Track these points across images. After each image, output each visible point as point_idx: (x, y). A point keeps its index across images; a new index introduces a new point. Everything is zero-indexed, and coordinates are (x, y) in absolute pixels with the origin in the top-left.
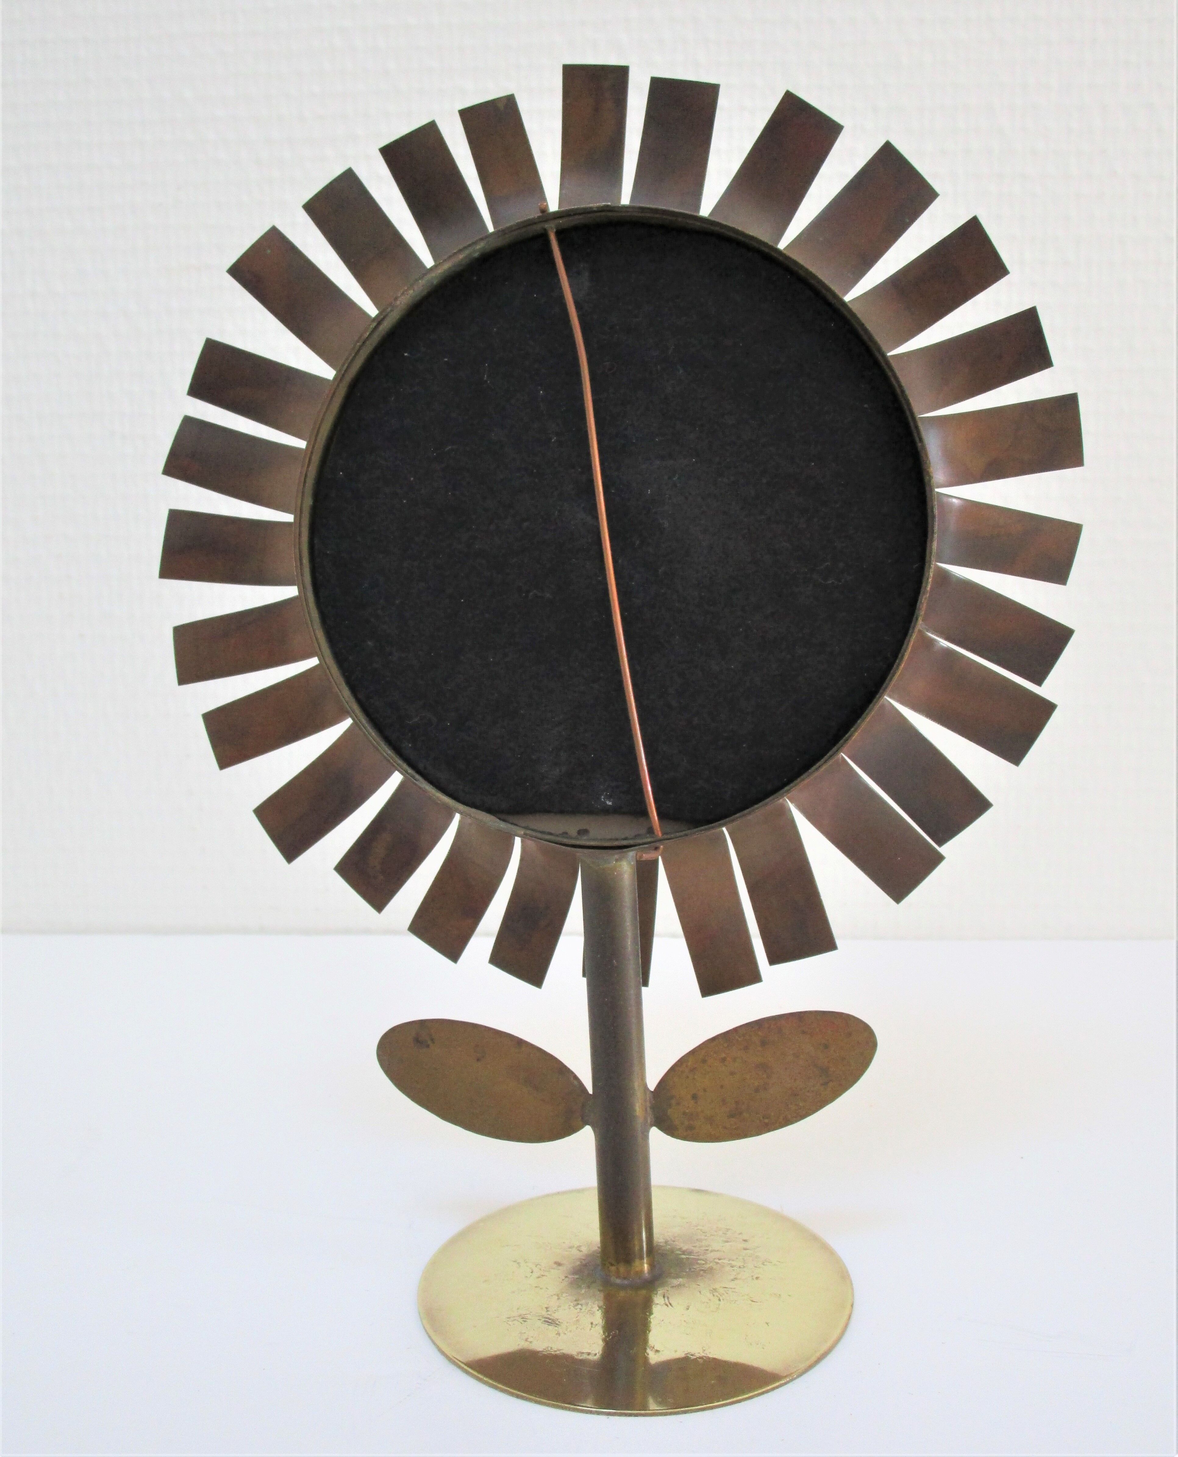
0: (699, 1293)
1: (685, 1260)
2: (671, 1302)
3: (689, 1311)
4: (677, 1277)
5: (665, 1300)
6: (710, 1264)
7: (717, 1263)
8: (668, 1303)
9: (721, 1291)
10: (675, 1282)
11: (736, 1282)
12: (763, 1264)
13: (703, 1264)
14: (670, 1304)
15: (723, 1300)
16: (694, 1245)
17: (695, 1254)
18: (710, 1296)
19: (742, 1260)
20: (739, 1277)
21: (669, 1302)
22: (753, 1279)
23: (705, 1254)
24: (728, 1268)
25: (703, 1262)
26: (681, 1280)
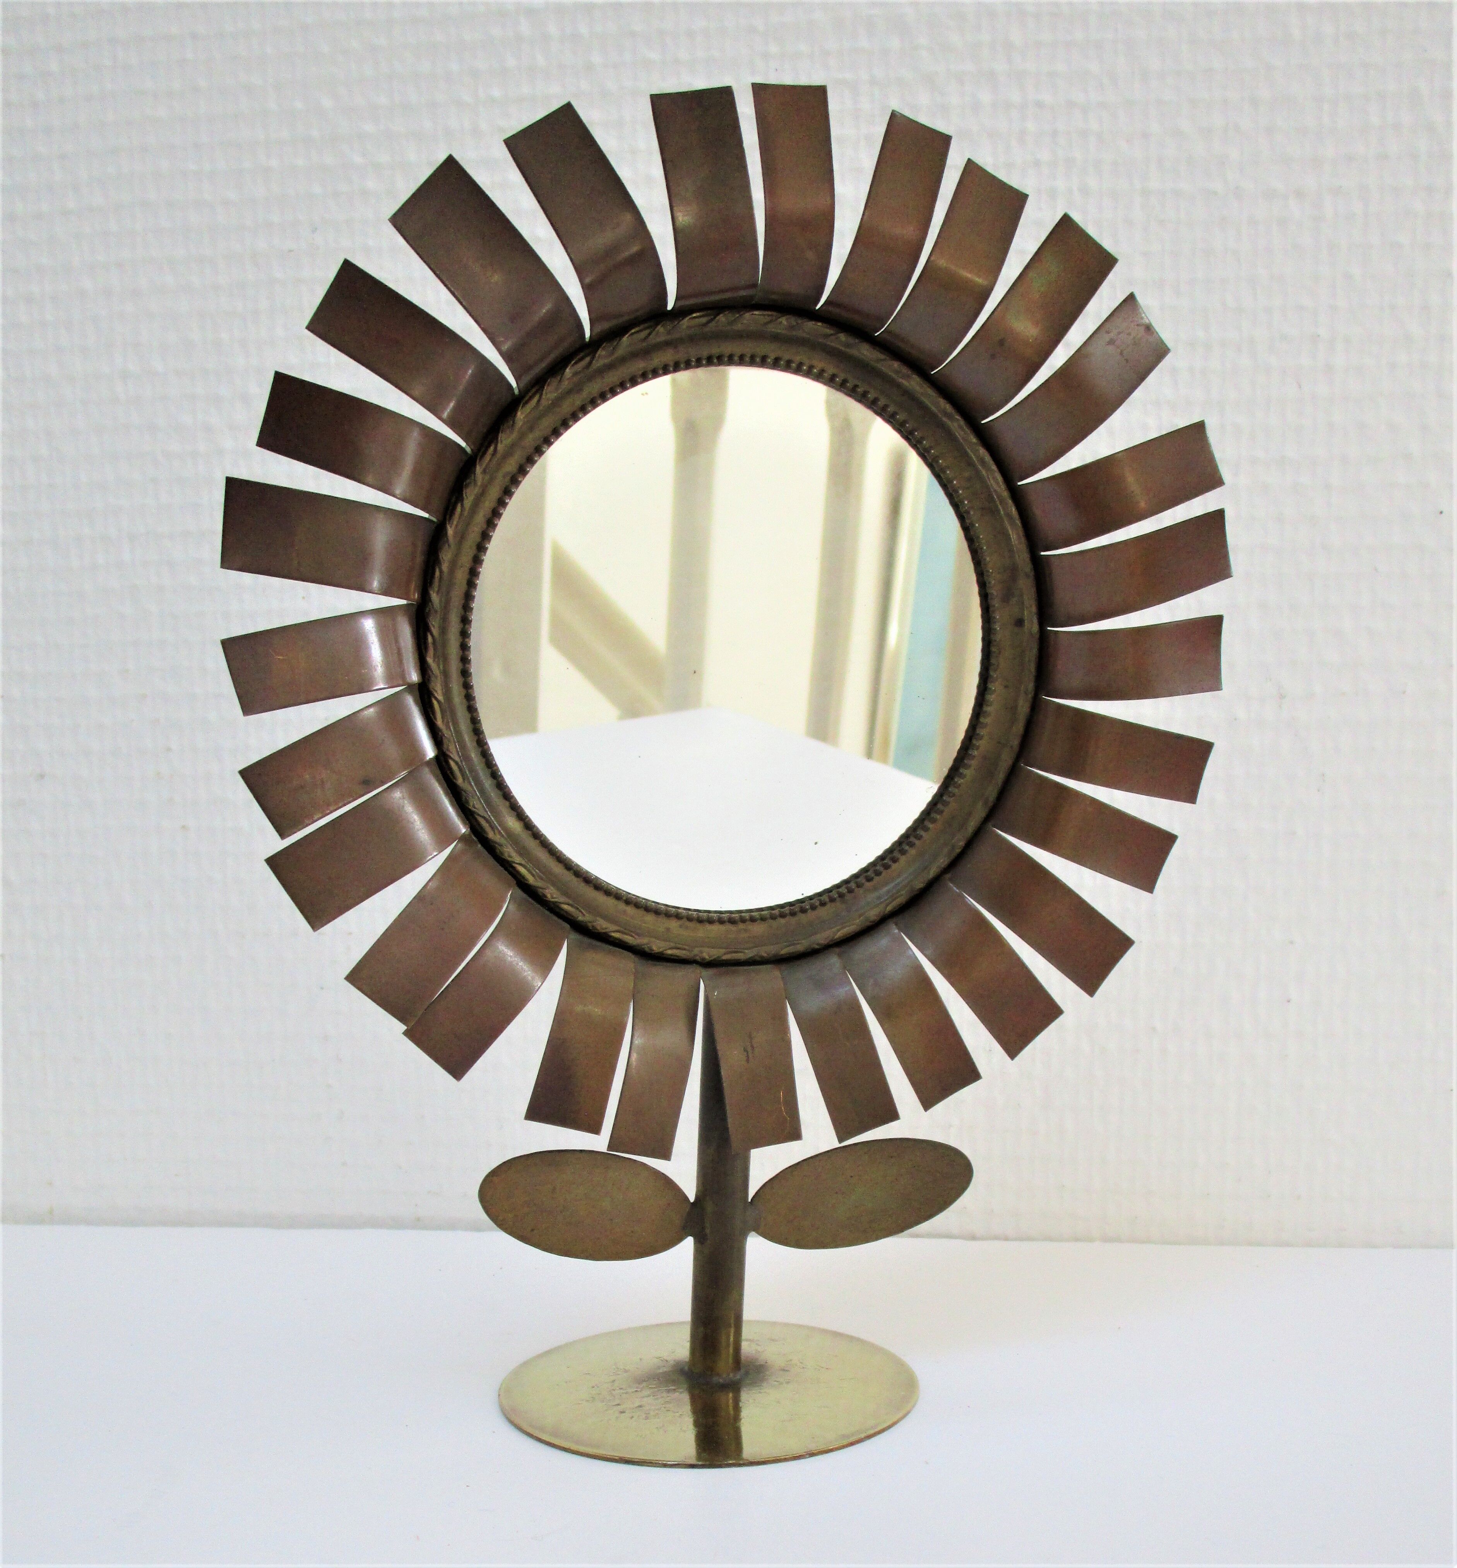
1: (670, 1385)
3: (639, 1359)
6: (643, 1386)
7: (636, 1388)
9: (619, 1373)
11: (610, 1380)
12: (593, 1397)
16: (668, 1398)
19: (615, 1395)
20: (610, 1384)
21: (659, 1359)
22: (596, 1385)
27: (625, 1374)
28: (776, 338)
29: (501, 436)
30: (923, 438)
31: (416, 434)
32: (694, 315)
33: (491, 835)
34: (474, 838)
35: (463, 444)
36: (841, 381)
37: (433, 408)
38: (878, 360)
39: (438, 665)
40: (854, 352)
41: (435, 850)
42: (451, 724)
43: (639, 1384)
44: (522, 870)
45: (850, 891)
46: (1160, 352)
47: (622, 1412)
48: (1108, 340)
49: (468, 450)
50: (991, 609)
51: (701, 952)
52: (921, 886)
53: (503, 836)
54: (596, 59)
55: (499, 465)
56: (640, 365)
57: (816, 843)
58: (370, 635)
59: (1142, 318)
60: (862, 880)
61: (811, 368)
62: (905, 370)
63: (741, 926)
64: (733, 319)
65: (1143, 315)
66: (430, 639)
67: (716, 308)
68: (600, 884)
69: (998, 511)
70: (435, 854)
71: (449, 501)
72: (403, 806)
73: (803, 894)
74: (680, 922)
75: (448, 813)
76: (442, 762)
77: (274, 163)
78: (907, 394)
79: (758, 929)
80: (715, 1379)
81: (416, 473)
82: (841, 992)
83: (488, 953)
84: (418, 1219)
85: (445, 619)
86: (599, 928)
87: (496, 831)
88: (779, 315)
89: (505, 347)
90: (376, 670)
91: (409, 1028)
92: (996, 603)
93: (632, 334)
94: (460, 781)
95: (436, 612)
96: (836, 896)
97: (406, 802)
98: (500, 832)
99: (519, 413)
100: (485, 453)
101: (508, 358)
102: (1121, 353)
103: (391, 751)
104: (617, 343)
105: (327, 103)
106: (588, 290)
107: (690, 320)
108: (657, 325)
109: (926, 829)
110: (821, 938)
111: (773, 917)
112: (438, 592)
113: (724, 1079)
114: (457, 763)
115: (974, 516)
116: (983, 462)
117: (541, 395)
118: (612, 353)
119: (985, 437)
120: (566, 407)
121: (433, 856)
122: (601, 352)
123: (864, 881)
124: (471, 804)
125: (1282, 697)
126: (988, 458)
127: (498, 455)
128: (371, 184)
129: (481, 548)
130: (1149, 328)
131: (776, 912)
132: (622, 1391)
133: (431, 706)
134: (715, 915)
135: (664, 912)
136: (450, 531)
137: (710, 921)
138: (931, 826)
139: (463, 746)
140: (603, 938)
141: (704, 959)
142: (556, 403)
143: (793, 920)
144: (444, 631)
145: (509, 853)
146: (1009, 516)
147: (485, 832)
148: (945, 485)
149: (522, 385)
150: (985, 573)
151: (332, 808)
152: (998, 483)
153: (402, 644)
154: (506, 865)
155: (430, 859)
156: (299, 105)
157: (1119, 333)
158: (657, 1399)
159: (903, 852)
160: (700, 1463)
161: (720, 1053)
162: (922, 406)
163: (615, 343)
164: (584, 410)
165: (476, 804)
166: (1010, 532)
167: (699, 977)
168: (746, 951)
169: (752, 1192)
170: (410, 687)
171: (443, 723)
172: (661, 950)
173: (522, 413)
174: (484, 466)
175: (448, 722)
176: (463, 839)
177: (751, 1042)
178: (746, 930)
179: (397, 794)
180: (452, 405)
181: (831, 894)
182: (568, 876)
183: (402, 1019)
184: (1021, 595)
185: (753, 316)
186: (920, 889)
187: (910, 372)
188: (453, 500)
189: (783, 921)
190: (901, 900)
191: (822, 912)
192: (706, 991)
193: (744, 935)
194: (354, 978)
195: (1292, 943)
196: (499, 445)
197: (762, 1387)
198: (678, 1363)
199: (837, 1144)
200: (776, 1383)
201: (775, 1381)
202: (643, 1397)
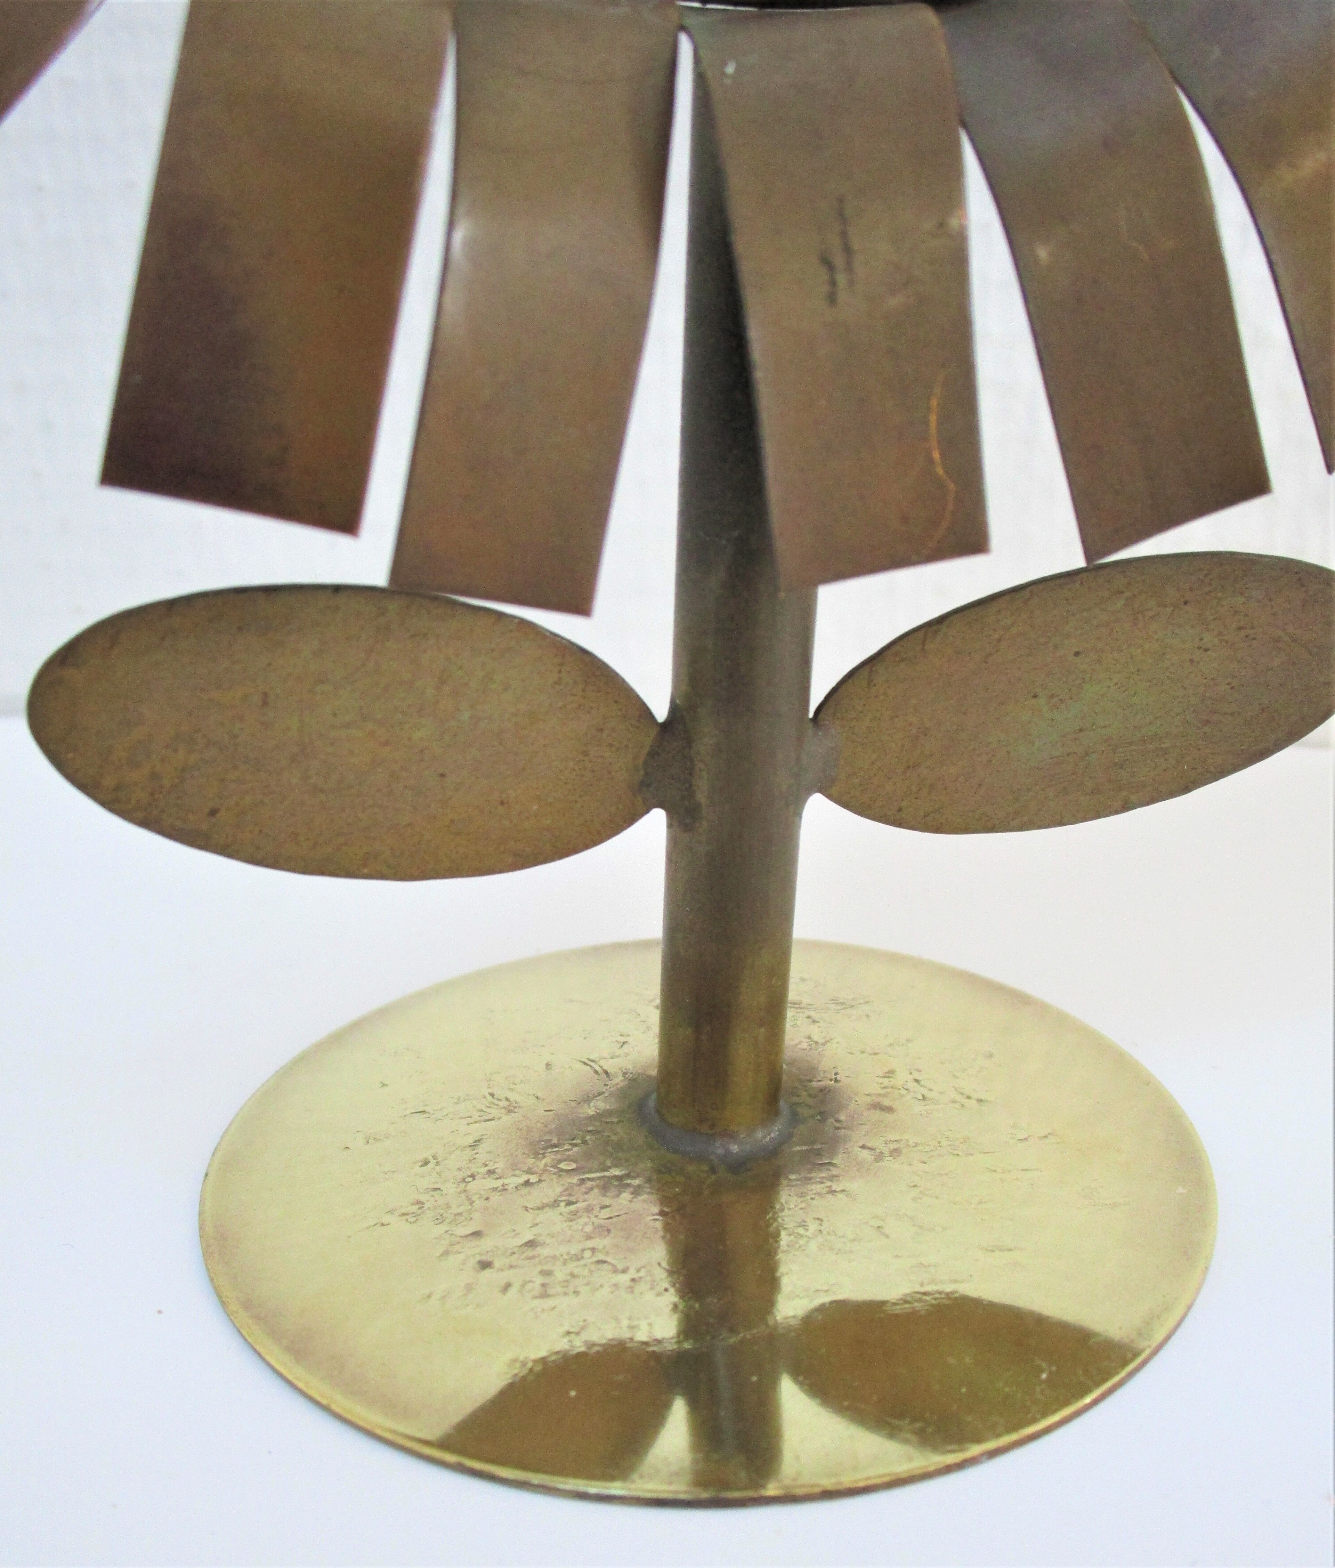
0: (539, 1095)
1: (608, 1163)
2: (588, 1068)
3: (545, 1062)
4: (599, 1116)
5: (601, 1067)
6: (546, 1165)
7: (529, 1172)
8: (593, 1064)
9: (494, 1112)
10: (600, 1105)
11: (470, 1140)
12: (420, 1203)
13: (560, 1162)
14: (585, 1064)
15: (485, 1097)
16: (605, 1213)
17: (594, 1183)
18: (513, 1096)
19: (474, 1199)
20: (468, 1153)
21: (591, 1066)
22: (434, 1157)
23: (568, 1190)
24: (499, 1165)
25: (562, 1166)
26: (591, 1112)
27: (507, 1119)
43: (537, 1154)
80: (720, 1144)
132: (493, 1182)
158: (574, 1216)
169: (818, 688)
177: (844, 235)
192: (697, 61)
197: (835, 1171)
198: (634, 1081)
199: (1080, 562)
200: (866, 1155)
201: (863, 1147)
202: (541, 1208)
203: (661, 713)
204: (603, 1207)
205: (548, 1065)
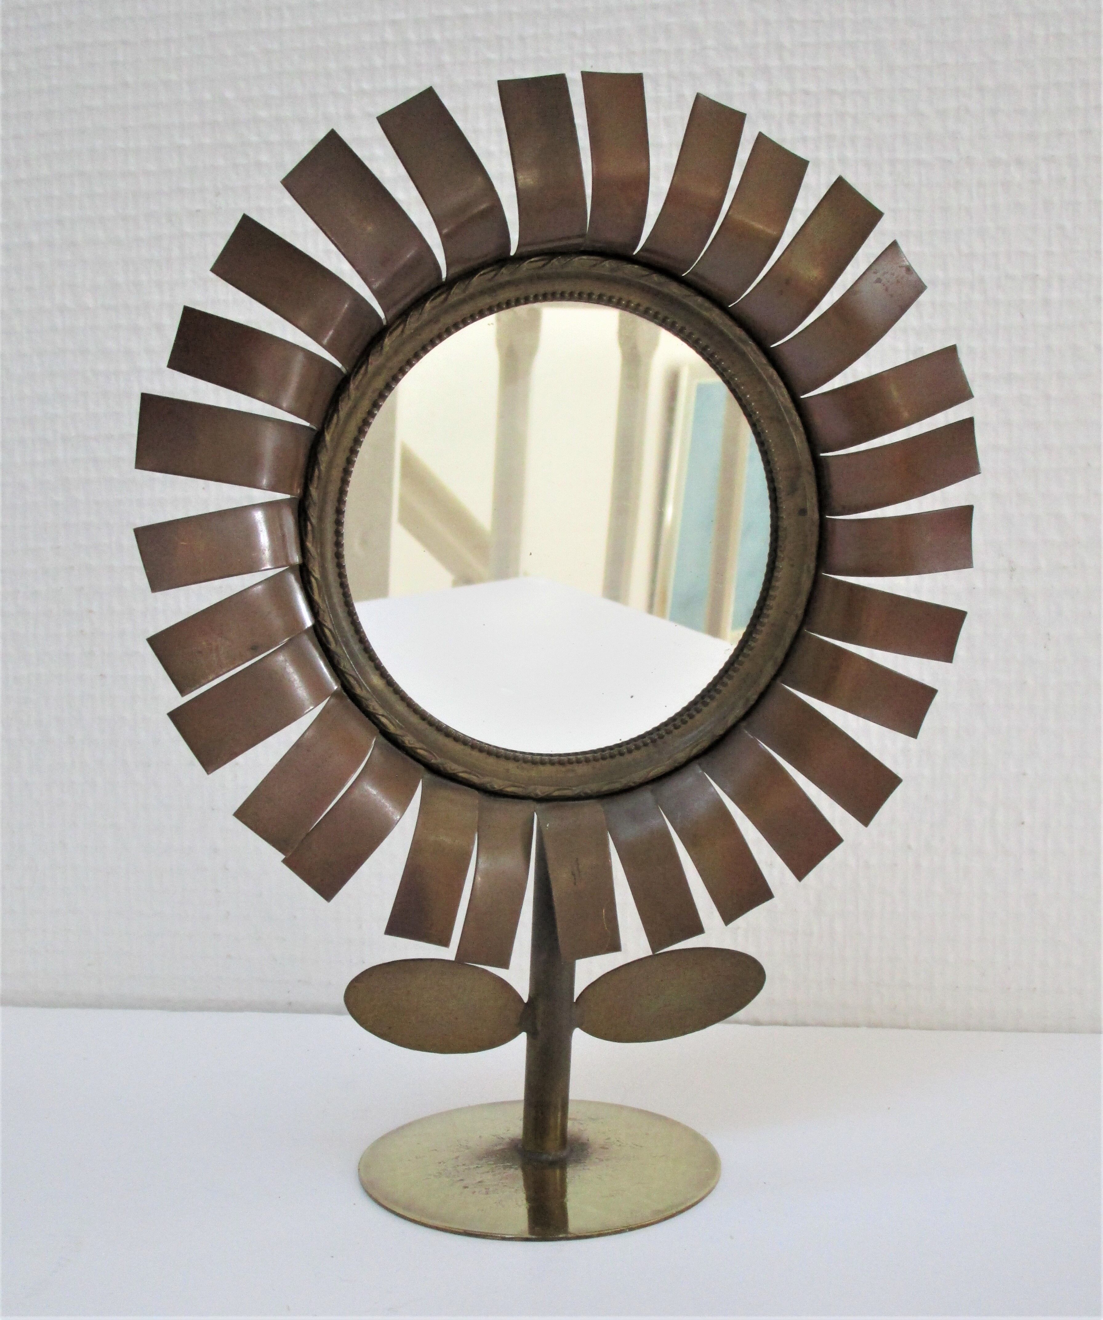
6: (483, 1162)
7: (478, 1164)
9: (462, 1149)
11: (455, 1157)
12: (440, 1173)
13: (488, 1161)
15: (458, 1146)
18: (468, 1145)
19: (459, 1171)
20: (455, 1160)
22: (443, 1161)
24: (467, 1163)
27: (467, 1151)
28: (599, 278)
29: (371, 359)
30: (721, 360)
31: (300, 357)
32: (533, 260)
33: (358, 691)
34: (344, 693)
35: (339, 365)
36: (653, 313)
37: (315, 336)
38: (686, 296)
39: (316, 548)
40: (665, 290)
41: (311, 704)
42: (326, 598)
43: (479, 1160)
44: (384, 720)
45: (661, 737)
46: (919, 288)
47: (466, 1187)
48: (875, 279)
49: (344, 370)
50: (779, 500)
51: (535, 789)
52: (721, 732)
53: (368, 691)
54: (447, 58)
55: (369, 383)
56: (487, 300)
57: (632, 697)
58: (259, 524)
59: (904, 261)
60: (671, 727)
61: (629, 302)
62: (707, 304)
63: (569, 767)
64: (564, 262)
65: (904, 259)
66: (309, 528)
67: (552, 254)
68: (451, 731)
69: (785, 420)
70: (311, 708)
71: (327, 412)
72: (285, 668)
73: (620, 740)
74: (517, 764)
75: (323, 673)
76: (318, 630)
77: (187, 142)
78: (709, 324)
79: (582, 769)
80: (544, 1157)
81: (301, 390)
82: (654, 823)
83: (356, 792)
84: (290, 1004)
85: (322, 510)
86: (448, 769)
87: (363, 688)
88: (603, 259)
89: (376, 286)
90: (264, 553)
91: (288, 857)
92: (782, 495)
93: (481, 275)
94: (333, 646)
95: (315, 504)
96: (649, 741)
97: (288, 664)
98: (366, 689)
99: (386, 340)
100: (357, 372)
101: (378, 294)
102: (887, 290)
103: (277, 622)
104: (469, 283)
105: (229, 94)
106: (446, 239)
107: (529, 264)
108: (502, 267)
109: (725, 685)
110: (638, 776)
111: (596, 760)
112: (317, 488)
113: (555, 899)
114: (330, 630)
115: (764, 424)
116: (771, 378)
117: (405, 325)
118: (464, 291)
119: (773, 358)
120: (426, 335)
121: (309, 709)
122: (455, 290)
123: (672, 728)
124: (342, 665)
125: (1013, 570)
126: (775, 376)
127: (369, 375)
128: (264, 158)
129: (353, 452)
130: (909, 269)
131: (598, 755)
132: (464, 1167)
133: (310, 582)
134: (547, 758)
135: (504, 755)
136: (328, 437)
137: (543, 763)
138: (729, 682)
139: (336, 616)
140: (452, 778)
141: (537, 795)
142: (418, 331)
143: (613, 762)
144: (321, 519)
145: (373, 707)
146: (793, 423)
147: (352, 687)
148: (739, 399)
149: (389, 318)
150: (774, 471)
151: (224, 670)
152: (783, 396)
153: (286, 530)
154: (371, 716)
155: (307, 713)
156: (208, 96)
157: (884, 273)
158: (494, 1175)
159: (706, 704)
160: (534, 1237)
161: (551, 877)
162: (722, 333)
163: (467, 283)
164: (440, 337)
165: (346, 665)
166: (795, 438)
167: (533, 811)
168: (574, 788)
169: (577, 992)
170: (292, 568)
171: (320, 597)
172: (501, 788)
173: (389, 340)
174: (357, 383)
175: (323, 597)
176: (335, 694)
177: (578, 867)
178: (573, 771)
179: (281, 658)
180: (331, 333)
181: (644, 739)
182: (423, 726)
183: (281, 850)
184: (804, 489)
185: (582, 261)
186: (720, 735)
187: (711, 306)
188: (330, 412)
189: (604, 762)
190: (705, 744)
191: (637, 754)
193: (571, 775)
194: (242, 814)
195: (1024, 774)
196: (369, 366)
197: (585, 1164)
198: (512, 1141)
199: (650, 953)
200: (597, 1160)
201: (596, 1158)
202: (483, 1173)
203: (526, 999)
204: (504, 1173)
205: (480, 1137)
